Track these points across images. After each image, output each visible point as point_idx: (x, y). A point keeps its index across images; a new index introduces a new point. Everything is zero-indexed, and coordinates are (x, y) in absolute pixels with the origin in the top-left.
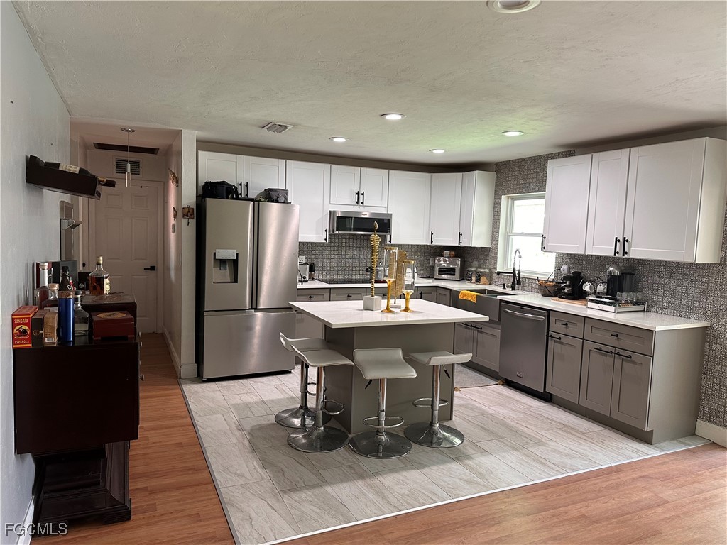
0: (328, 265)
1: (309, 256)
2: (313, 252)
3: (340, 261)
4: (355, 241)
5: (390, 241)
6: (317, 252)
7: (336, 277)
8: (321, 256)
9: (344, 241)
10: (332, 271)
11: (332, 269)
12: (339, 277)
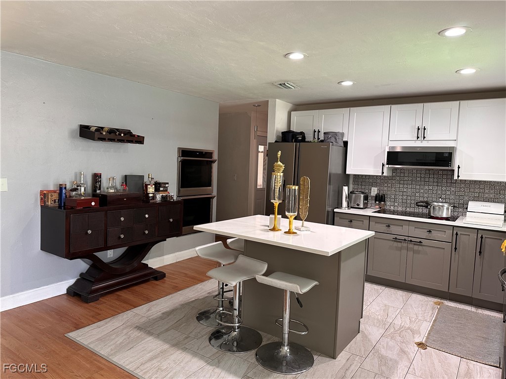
0: (401, 197)
1: (382, 188)
2: (386, 185)
3: (413, 194)
4: (432, 176)
5: (458, 176)
6: (390, 185)
7: (408, 209)
8: (393, 189)
9: (419, 175)
10: (404, 203)
11: (404, 201)
12: (412, 210)
